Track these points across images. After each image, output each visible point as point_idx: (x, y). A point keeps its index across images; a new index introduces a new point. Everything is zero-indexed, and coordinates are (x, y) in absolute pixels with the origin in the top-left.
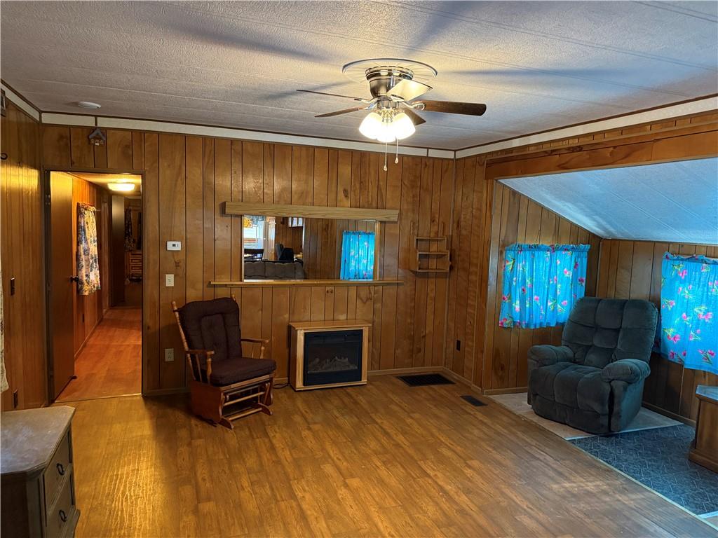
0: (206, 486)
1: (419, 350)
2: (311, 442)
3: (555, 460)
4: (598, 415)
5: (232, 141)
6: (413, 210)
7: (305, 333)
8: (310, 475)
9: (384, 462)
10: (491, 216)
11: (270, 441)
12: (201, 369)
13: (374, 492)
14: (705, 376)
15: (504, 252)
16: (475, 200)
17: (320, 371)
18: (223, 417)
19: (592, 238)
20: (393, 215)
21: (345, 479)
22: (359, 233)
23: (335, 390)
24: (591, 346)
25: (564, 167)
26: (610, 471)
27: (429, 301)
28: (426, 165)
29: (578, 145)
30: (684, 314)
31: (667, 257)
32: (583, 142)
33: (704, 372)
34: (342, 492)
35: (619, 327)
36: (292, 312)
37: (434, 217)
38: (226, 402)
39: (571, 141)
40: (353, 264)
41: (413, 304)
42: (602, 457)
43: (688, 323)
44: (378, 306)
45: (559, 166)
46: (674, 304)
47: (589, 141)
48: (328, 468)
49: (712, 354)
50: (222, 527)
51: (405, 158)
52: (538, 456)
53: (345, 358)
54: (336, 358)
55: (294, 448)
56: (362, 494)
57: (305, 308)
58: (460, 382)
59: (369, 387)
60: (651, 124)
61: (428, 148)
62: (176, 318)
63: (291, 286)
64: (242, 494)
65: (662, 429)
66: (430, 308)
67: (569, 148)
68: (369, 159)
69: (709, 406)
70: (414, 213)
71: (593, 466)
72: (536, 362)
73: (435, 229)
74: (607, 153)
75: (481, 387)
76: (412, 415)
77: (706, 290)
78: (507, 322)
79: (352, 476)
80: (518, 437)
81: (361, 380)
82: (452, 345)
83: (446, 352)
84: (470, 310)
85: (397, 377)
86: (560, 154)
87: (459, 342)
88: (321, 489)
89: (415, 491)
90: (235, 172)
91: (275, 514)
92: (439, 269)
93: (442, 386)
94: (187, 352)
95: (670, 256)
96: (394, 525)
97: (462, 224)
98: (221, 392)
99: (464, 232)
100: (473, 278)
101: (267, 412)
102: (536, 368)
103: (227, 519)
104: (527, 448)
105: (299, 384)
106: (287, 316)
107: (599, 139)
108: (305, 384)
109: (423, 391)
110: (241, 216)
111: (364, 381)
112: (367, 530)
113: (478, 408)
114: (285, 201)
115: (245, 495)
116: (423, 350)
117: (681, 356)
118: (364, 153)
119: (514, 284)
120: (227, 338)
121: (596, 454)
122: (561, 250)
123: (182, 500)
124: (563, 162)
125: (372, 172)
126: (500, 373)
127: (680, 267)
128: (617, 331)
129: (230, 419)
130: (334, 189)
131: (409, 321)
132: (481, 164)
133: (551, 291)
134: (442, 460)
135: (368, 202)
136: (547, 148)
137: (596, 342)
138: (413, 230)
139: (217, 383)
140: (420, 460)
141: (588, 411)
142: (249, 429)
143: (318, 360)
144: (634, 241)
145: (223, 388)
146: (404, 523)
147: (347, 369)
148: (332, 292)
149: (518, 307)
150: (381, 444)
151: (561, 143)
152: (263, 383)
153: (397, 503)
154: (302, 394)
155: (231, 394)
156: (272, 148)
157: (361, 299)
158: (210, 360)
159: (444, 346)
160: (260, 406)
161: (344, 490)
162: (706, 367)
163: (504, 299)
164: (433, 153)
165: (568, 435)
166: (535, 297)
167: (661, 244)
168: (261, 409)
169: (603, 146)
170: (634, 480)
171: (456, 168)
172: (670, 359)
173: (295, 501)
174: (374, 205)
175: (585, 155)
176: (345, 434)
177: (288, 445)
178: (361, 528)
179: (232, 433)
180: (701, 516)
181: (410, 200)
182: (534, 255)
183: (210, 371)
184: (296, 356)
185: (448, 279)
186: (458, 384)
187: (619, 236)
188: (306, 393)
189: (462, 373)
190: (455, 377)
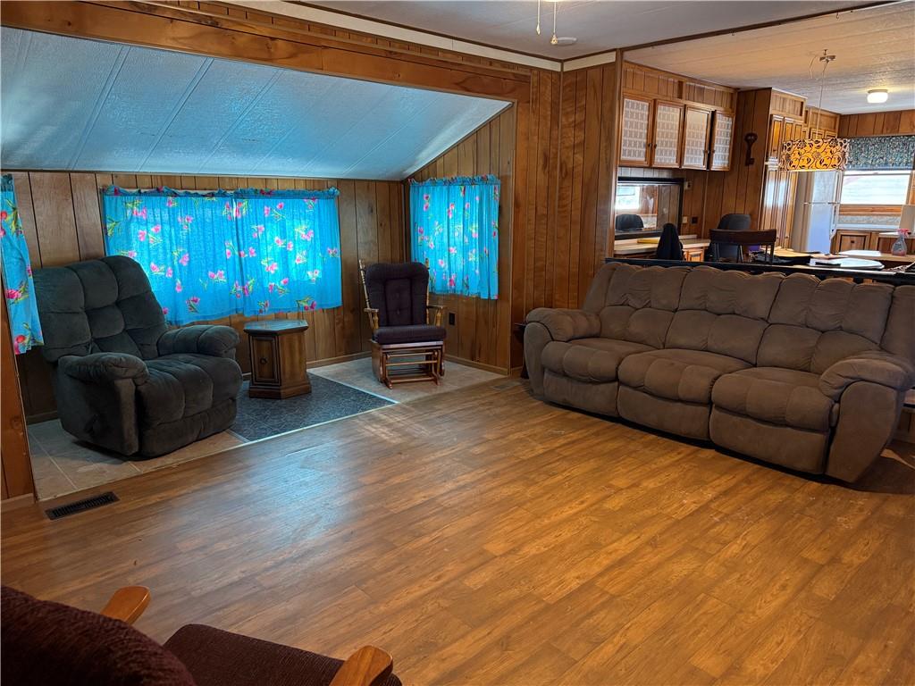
31: (117, 193)
35: (116, 299)
49: (196, 301)
78: (25, 341)
128: (117, 306)
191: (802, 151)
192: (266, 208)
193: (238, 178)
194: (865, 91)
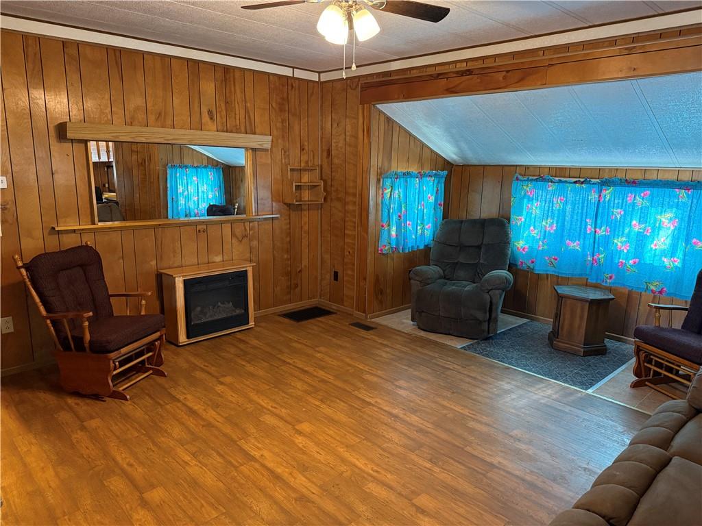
0: (138, 472)
1: (296, 286)
2: (231, 396)
3: (463, 367)
4: (480, 322)
5: (65, 43)
6: (283, 137)
7: (184, 280)
8: (255, 431)
9: (321, 400)
10: (370, 143)
11: (184, 405)
12: (73, 337)
13: (331, 432)
14: (547, 279)
15: (382, 180)
16: (349, 128)
17: (204, 320)
18: (114, 389)
19: (447, 165)
20: (265, 141)
21: (293, 426)
22: (186, 167)
23: (224, 338)
24: (457, 263)
25: (452, 91)
26: (508, 368)
27: (303, 235)
28: (292, 86)
29: (467, 68)
30: (532, 228)
31: (517, 179)
32: (471, 66)
33: (547, 275)
34: (300, 440)
35: (480, 243)
36: (159, 257)
37: (303, 145)
38: (115, 369)
39: (458, 65)
40: (182, 201)
41: (288, 239)
42: (494, 358)
43: (535, 235)
44: (255, 243)
45: (447, 90)
46: (523, 220)
47: (479, 65)
48: (269, 419)
49: (556, 259)
50: (190, 513)
51: (271, 77)
52: (447, 366)
53: (229, 303)
54: (219, 304)
55: (218, 407)
56: (321, 438)
57: (174, 251)
58: (339, 311)
59: (258, 329)
60: (544, 49)
61: (293, 68)
62: (23, 276)
63: (155, 227)
64: (190, 470)
65: (519, 326)
66: (305, 242)
67: (457, 72)
68: (234, 76)
69: (569, 302)
70: (284, 141)
71: (492, 366)
72: (418, 282)
73: (304, 158)
74: (500, 76)
75: (364, 312)
76: (317, 349)
77: (551, 205)
78: (386, 248)
79: (300, 422)
80: (420, 352)
81: (248, 323)
82: (329, 277)
83: (321, 284)
84: (347, 240)
85: (279, 315)
86: (447, 78)
87: (336, 274)
88: (276, 443)
89: (369, 421)
90: (72, 85)
91: (242, 481)
92: (311, 201)
93: (327, 317)
94: (47, 318)
95: (520, 177)
96: (372, 461)
97: (334, 152)
98: (109, 360)
99: (336, 161)
100: (350, 207)
101: (162, 374)
102: (420, 288)
103: (190, 502)
104: (434, 361)
105: (183, 338)
106: (154, 263)
107: (489, 64)
108: (188, 337)
109: (313, 325)
110: (85, 142)
111: (252, 324)
112: (349, 472)
113: (371, 332)
114: (139, 122)
115: (194, 469)
116: (299, 286)
117: (529, 264)
118: (227, 69)
119: (391, 211)
120: (93, 295)
121: (487, 355)
122: (426, 176)
123: (117, 496)
124: (452, 86)
125: (238, 91)
126: (380, 297)
127: (528, 187)
128: (479, 247)
129: (121, 389)
130: (196, 108)
131: (286, 256)
132: (354, 87)
133: (420, 215)
134: (372, 387)
135: (236, 126)
136: (431, 71)
137: (462, 260)
138: (285, 158)
139: (101, 349)
140: (354, 391)
141: (472, 320)
142: (150, 397)
143: (199, 309)
144: (484, 166)
145: (113, 355)
146: (378, 455)
147: (234, 314)
148: (204, 232)
149: (393, 233)
150: (306, 383)
151: (447, 67)
152: (152, 343)
153: (360, 438)
154: (187, 347)
155: (118, 360)
156: (118, 54)
157: (236, 237)
158: (86, 323)
159: (319, 278)
160: (149, 369)
161: (300, 438)
162: (551, 271)
163: (383, 226)
164: (299, 74)
165: (458, 344)
166: (408, 222)
167: (509, 168)
168: (151, 372)
169: (496, 70)
170: (527, 372)
171: (322, 91)
172: (519, 267)
173: (255, 462)
174: (243, 129)
175: (475, 79)
176: (263, 381)
177: (208, 405)
178: (342, 472)
179: (130, 405)
180: (589, 390)
181: (279, 125)
182: (407, 182)
183: (87, 337)
184: (176, 307)
185: (319, 211)
186: (338, 313)
187: (474, 162)
188: (192, 346)
189: (342, 302)
190: (334, 307)
192: (630, 195)
193: (617, 169)
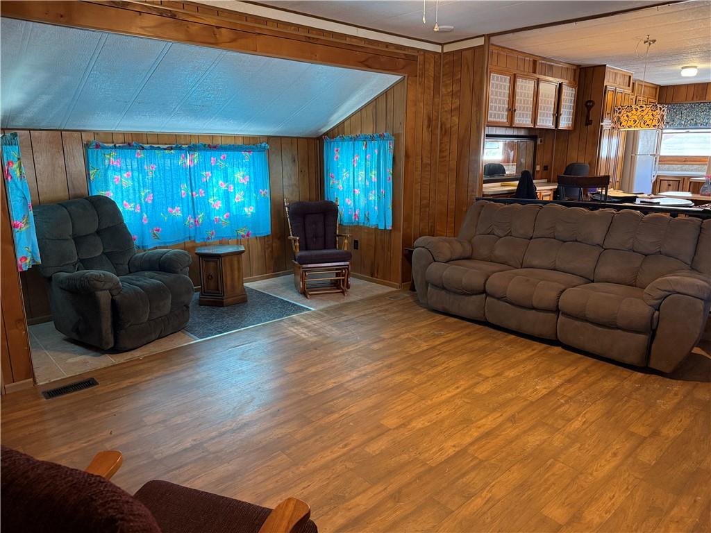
31: (98, 147)
35: (96, 229)
49: (158, 230)
78: (27, 261)
128: (97, 234)
162: (156, 243)
191: (629, 114)
192: (212, 158)
194: (680, 67)
